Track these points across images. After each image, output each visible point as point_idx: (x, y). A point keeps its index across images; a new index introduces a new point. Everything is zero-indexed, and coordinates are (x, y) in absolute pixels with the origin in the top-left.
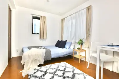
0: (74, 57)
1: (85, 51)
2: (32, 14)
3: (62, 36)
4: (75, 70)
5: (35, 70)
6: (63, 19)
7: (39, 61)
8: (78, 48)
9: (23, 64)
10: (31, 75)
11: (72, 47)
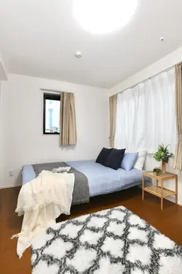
0: (145, 191)
1: (176, 177)
2: (41, 89)
3: (112, 137)
4: (156, 235)
5: (48, 232)
6: (113, 96)
7: (59, 206)
8: (155, 170)
9: (19, 215)
10: (39, 253)
11: (138, 166)
